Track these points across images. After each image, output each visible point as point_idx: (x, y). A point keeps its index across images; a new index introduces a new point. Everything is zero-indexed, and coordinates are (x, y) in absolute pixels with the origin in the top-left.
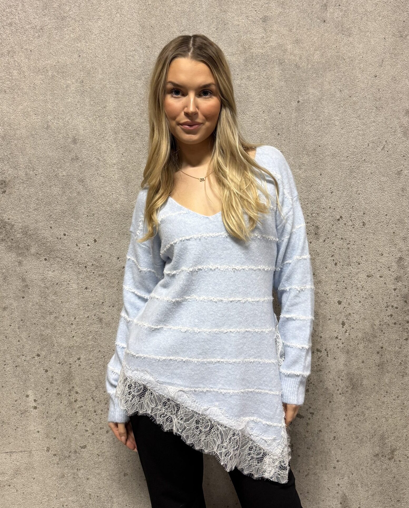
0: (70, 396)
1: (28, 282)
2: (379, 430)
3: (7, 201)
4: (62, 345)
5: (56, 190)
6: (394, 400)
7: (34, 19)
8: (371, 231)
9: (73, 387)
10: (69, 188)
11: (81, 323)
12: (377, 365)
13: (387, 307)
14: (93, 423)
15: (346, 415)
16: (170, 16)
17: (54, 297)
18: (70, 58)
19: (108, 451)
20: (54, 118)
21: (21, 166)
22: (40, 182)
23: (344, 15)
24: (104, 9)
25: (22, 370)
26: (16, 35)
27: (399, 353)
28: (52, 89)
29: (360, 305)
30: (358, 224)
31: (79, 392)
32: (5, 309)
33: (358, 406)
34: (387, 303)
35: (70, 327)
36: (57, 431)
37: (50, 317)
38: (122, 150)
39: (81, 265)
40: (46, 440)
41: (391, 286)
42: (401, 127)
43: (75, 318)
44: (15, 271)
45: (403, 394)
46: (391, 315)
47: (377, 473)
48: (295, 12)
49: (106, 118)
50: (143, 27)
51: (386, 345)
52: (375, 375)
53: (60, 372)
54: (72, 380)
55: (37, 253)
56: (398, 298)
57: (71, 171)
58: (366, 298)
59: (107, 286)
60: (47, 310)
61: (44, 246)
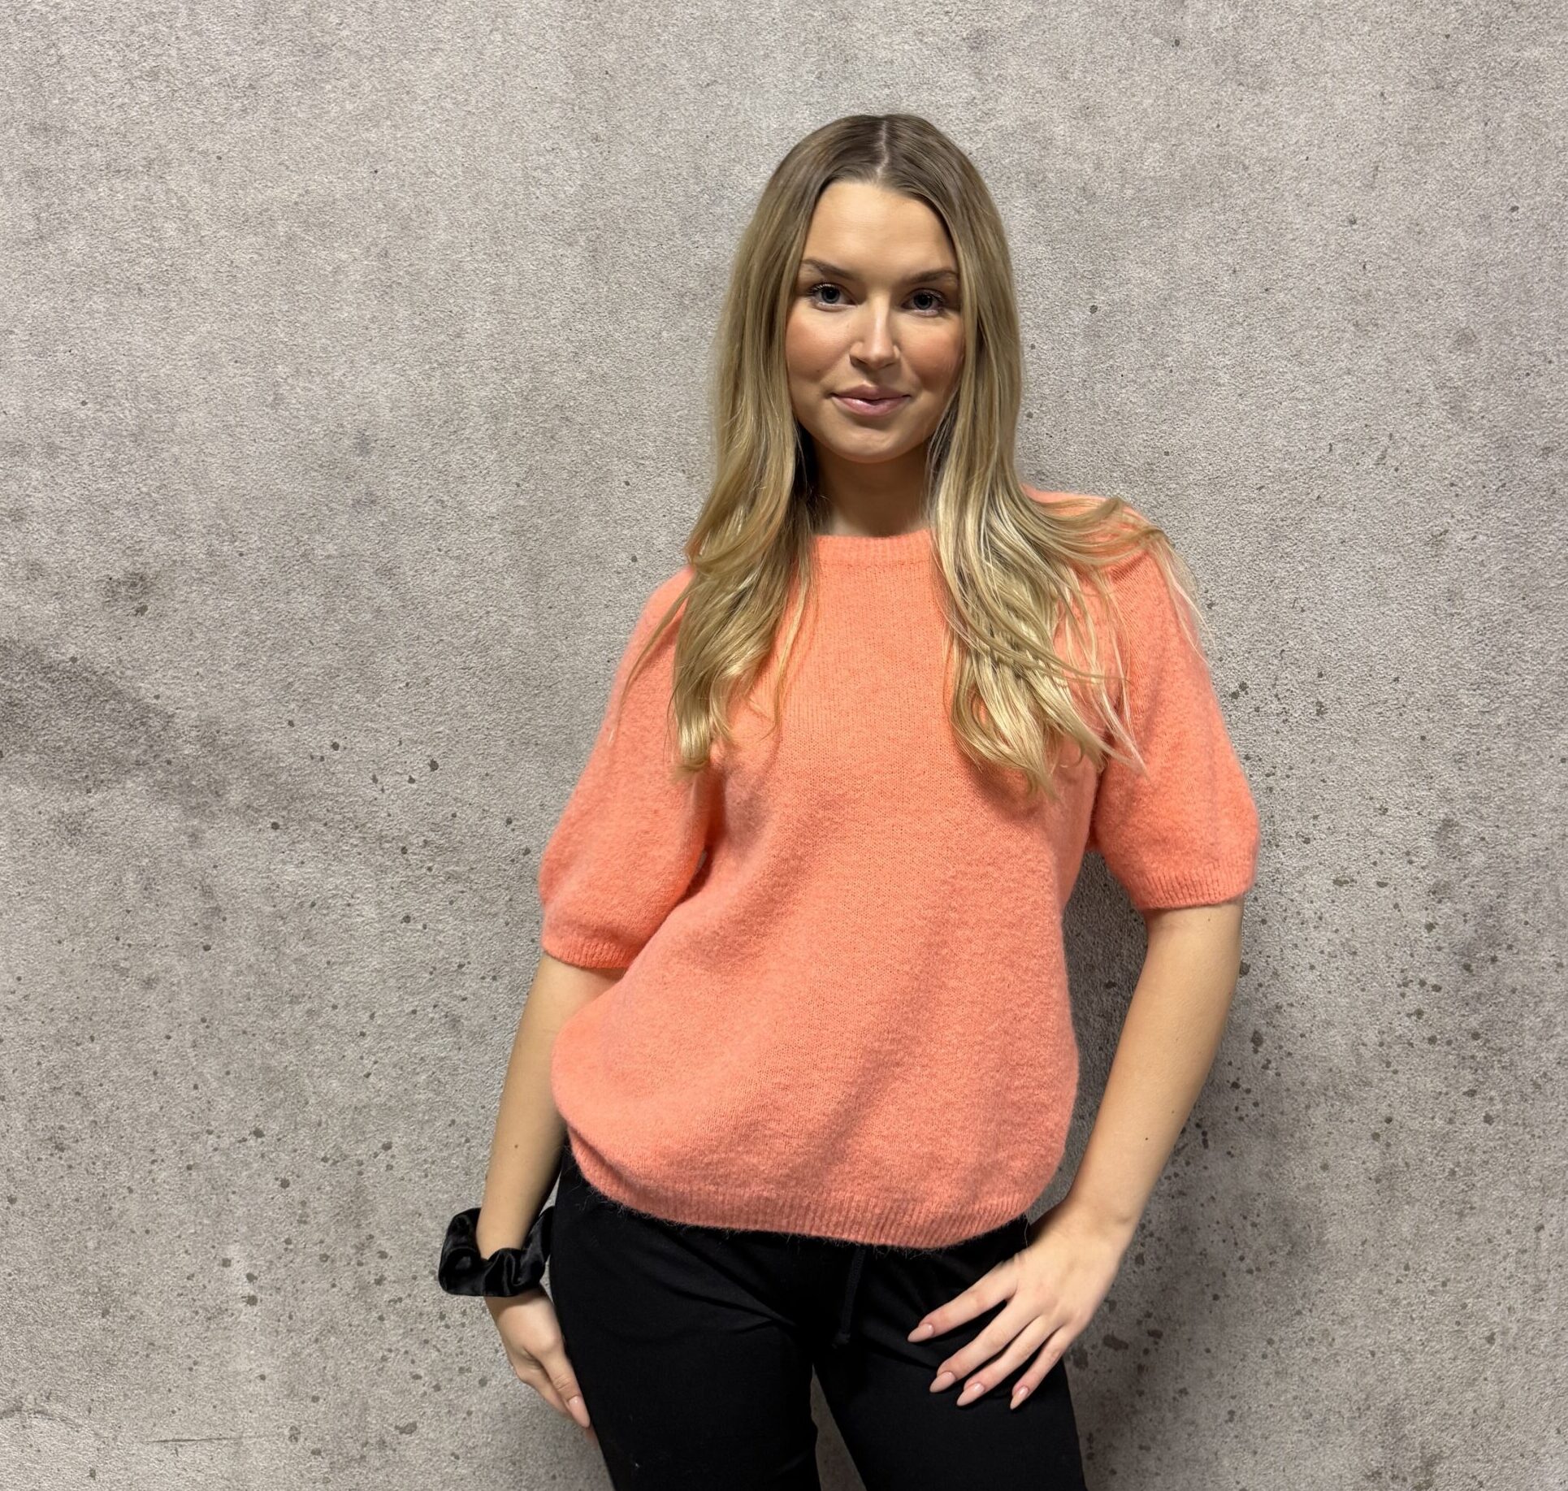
0: (360, 1264)
1: (222, 900)
2: (1382, 1394)
3: (152, 639)
4: (332, 1102)
5: (306, 604)
6: (1431, 1292)
7: (228, 54)
8: (1345, 733)
9: (371, 1237)
10: (346, 597)
11: (391, 1030)
12: (1373, 1176)
13: (1405, 985)
14: (435, 1354)
15: (1267, 1341)
16: (666, 36)
17: (302, 948)
18: (346, 178)
19: (487, 1444)
20: (297, 371)
21: (193, 526)
22: (254, 577)
24: (449, 17)
25: (208, 1180)
26: (172, 109)
27: (1446, 1137)
28: (288, 279)
29: (1311, 976)
30: (1301, 708)
31: (390, 1253)
32: (149, 983)
33: (1311, 1311)
34: (1402, 971)
35: (357, 1045)
36: (323, 1376)
37: (293, 1010)
38: (516, 472)
39: (387, 845)
40: (288, 1404)
41: (1417, 915)
42: (1444, 386)
43: (372, 1017)
44: (180, 864)
45: (1462, 1274)
46: (1419, 1013)
48: (1076, 15)
49: (462, 369)
50: (579, 75)
51: (1401, 1113)
52: (1367, 1212)
53: (328, 1188)
54: (364, 1214)
55: (249, 807)
56: (1440, 957)
57: (354, 540)
58: (1332, 956)
59: (474, 911)
60: (281, 989)
61: (270, 784)
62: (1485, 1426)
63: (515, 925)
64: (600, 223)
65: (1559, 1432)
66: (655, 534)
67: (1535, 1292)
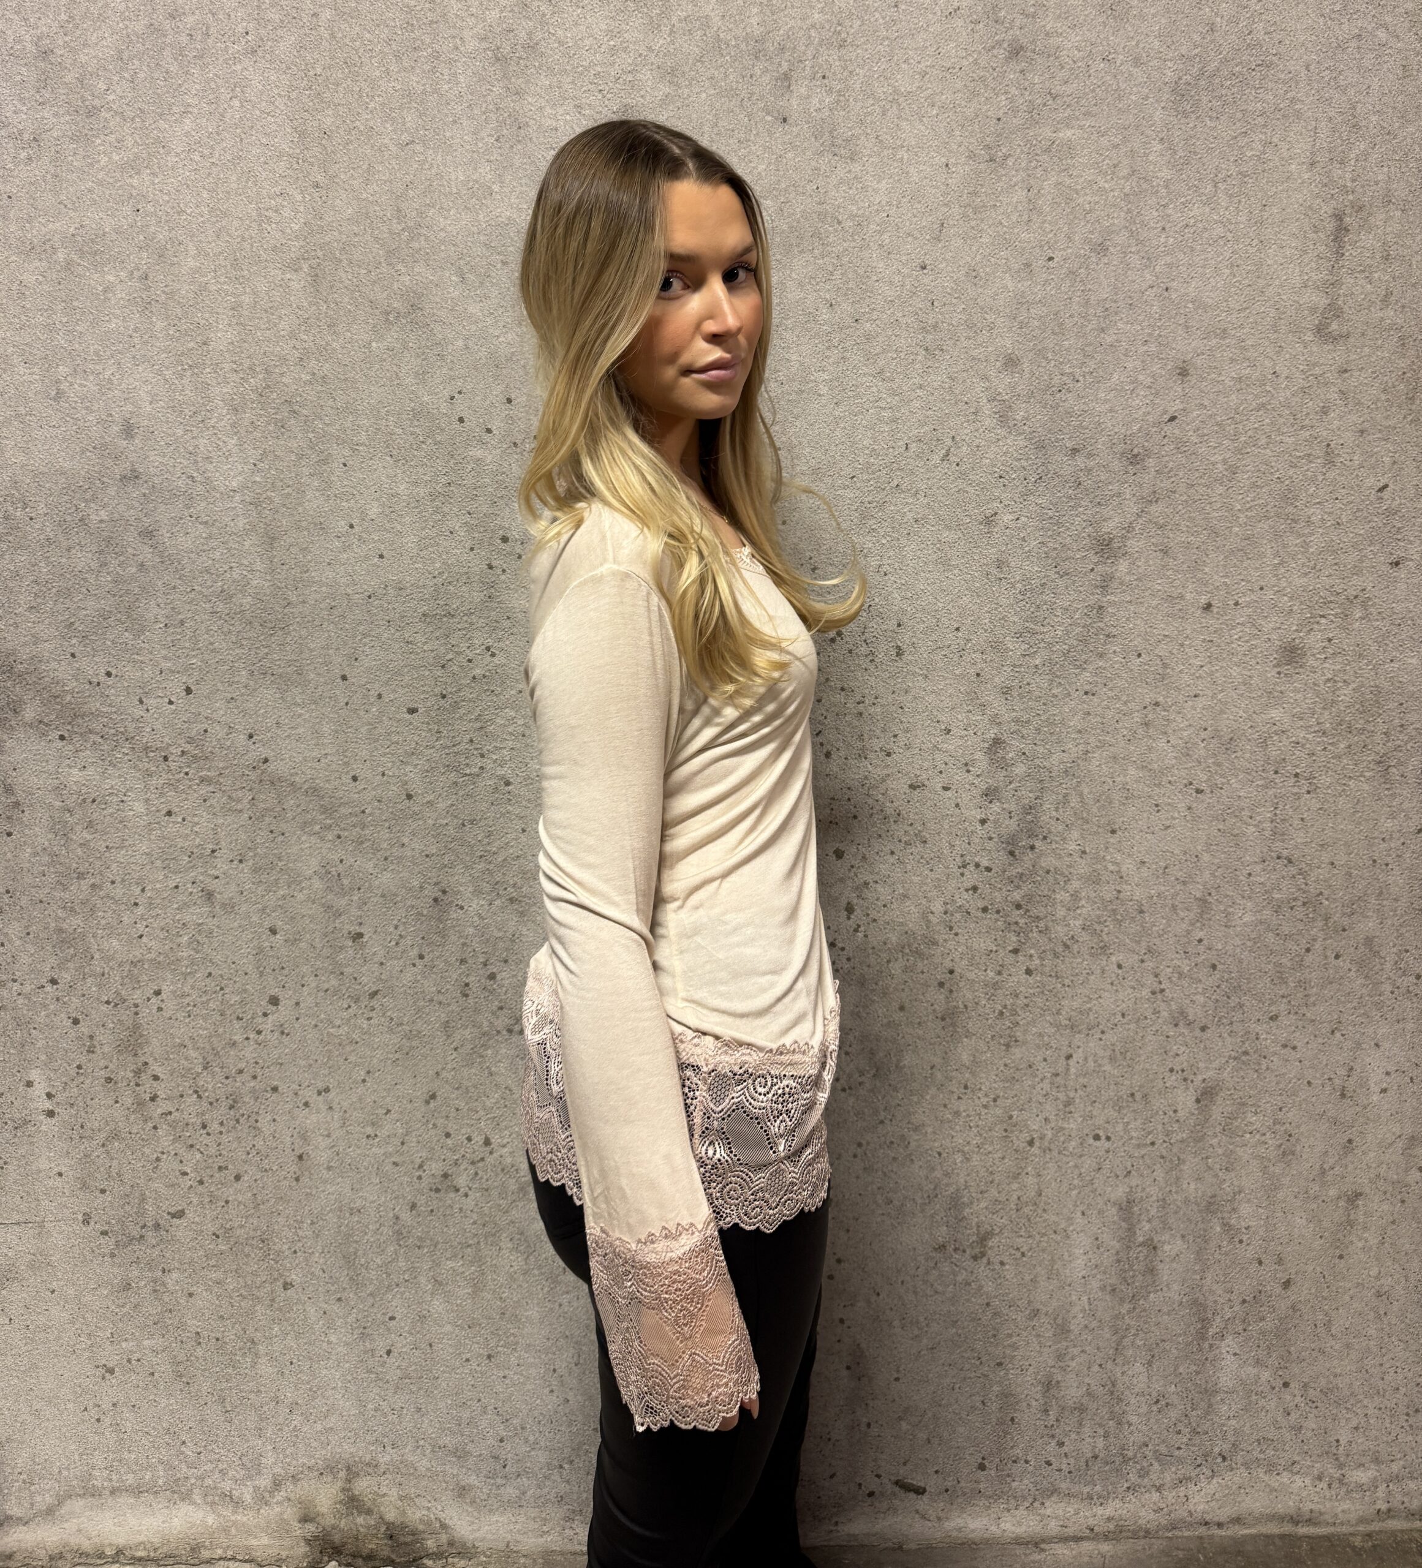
0: (138, 1085)
1: (21, 796)
2: (947, 1185)
4: (111, 958)
5: (82, 559)
6: (985, 1107)
7: (15, 112)
8: (918, 670)
9: (146, 1063)
10: (116, 553)
11: (158, 901)
12: (939, 1015)
13: (964, 866)
14: (198, 1156)
15: (860, 1145)
16: (372, 105)
17: (86, 835)
18: (113, 215)
19: (241, 1226)
20: (75, 371)
22: (42, 537)
23: (838, 102)
25: (14, 1019)
27: (996, 986)
28: (67, 295)
29: (892, 860)
30: (883, 651)
31: (162, 1076)
33: (890, 1120)
34: (962, 856)
35: (132, 912)
36: (109, 1173)
37: (79, 884)
38: (253, 454)
39: (152, 754)
40: (81, 1194)
41: (973, 812)
42: (994, 400)
43: (143, 890)
45: (1008, 1092)
46: (975, 889)
47: (944, 1293)
48: (704, 95)
49: (208, 370)
50: (302, 135)
51: (961, 966)
52: (934, 1044)
53: (111, 1025)
54: (141, 1046)
55: (40, 722)
56: (990, 845)
57: (121, 508)
58: (908, 843)
59: (222, 808)
60: (70, 868)
61: (57, 704)
62: (1026, 1210)
63: (257, 819)
64: (320, 254)
65: (1083, 1214)
66: (368, 506)
67: (1065, 1106)
